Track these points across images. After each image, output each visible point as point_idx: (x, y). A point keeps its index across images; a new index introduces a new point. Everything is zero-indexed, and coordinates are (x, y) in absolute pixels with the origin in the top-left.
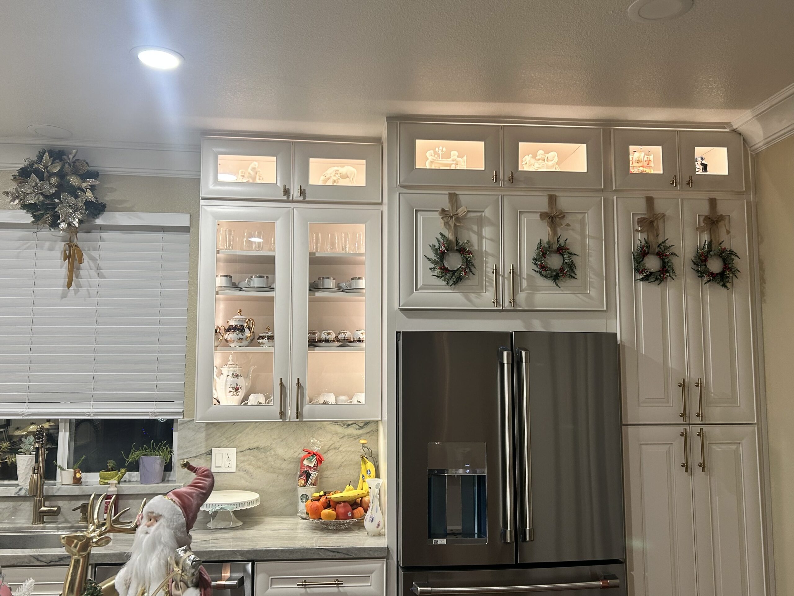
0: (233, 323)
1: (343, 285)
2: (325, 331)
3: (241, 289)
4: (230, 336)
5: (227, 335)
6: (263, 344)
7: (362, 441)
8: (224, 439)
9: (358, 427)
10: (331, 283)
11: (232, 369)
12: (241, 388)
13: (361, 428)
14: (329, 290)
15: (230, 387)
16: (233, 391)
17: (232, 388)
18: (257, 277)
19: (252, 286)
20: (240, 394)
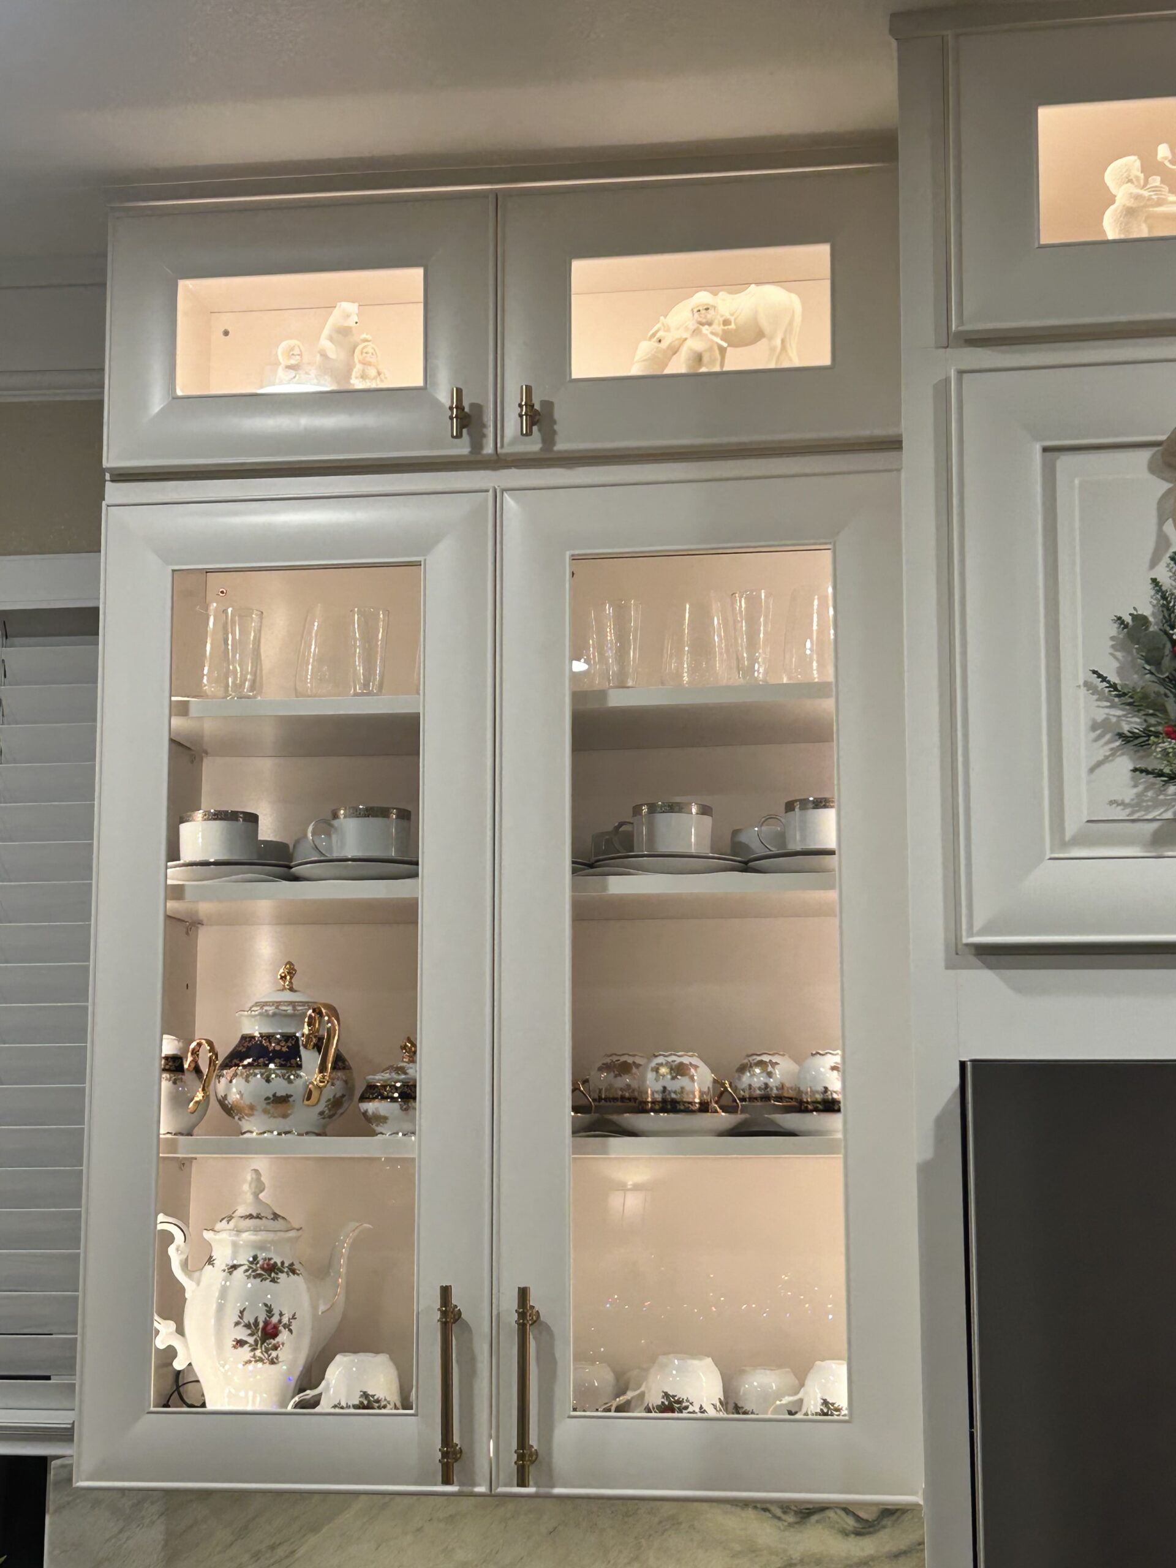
0: (252, 1026)
1: (754, 837)
3: (285, 872)
4: (237, 1086)
6: (380, 1119)
9: (851, 1522)
10: (689, 831)
11: (246, 1236)
12: (287, 1326)
13: (868, 1527)
14: (679, 861)
15: (237, 1324)
16: (251, 1340)
17: (248, 1326)
18: (357, 814)
19: (336, 855)
20: (284, 1354)
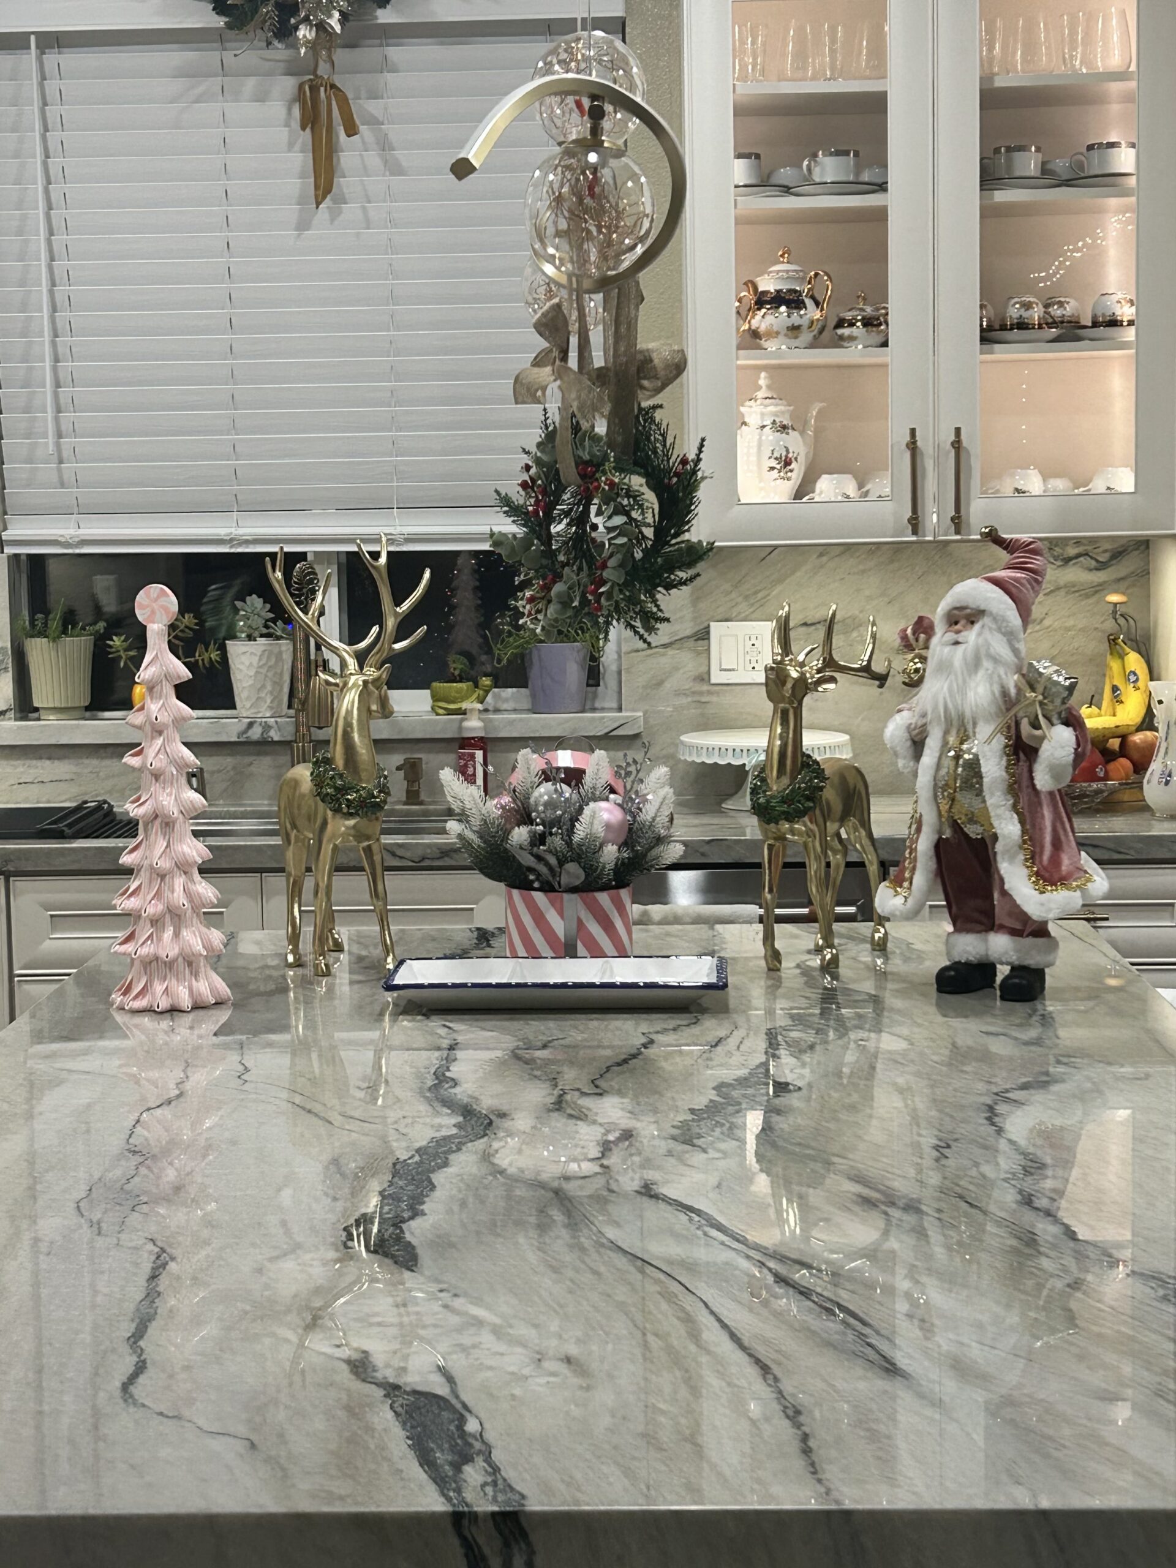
0: (768, 284)
1: (1060, 165)
2: (1016, 300)
3: (787, 190)
4: (763, 320)
5: (758, 317)
6: (851, 338)
7: (1114, 598)
8: (740, 599)
9: (1093, 563)
10: (1029, 163)
11: (772, 409)
12: (796, 459)
13: (1101, 566)
14: (1025, 182)
15: (769, 458)
16: (778, 467)
17: (776, 459)
18: (831, 154)
19: (817, 180)
20: (793, 475)
